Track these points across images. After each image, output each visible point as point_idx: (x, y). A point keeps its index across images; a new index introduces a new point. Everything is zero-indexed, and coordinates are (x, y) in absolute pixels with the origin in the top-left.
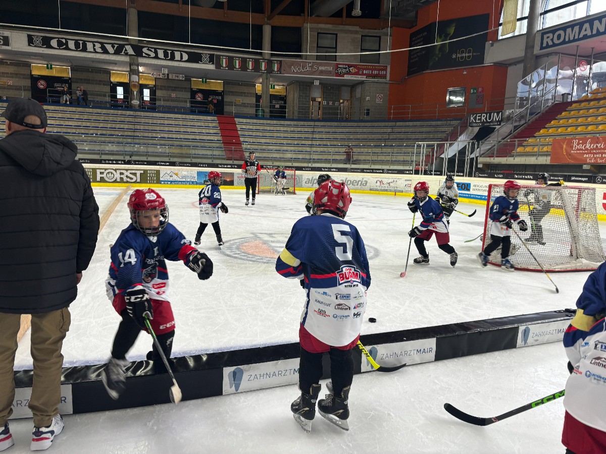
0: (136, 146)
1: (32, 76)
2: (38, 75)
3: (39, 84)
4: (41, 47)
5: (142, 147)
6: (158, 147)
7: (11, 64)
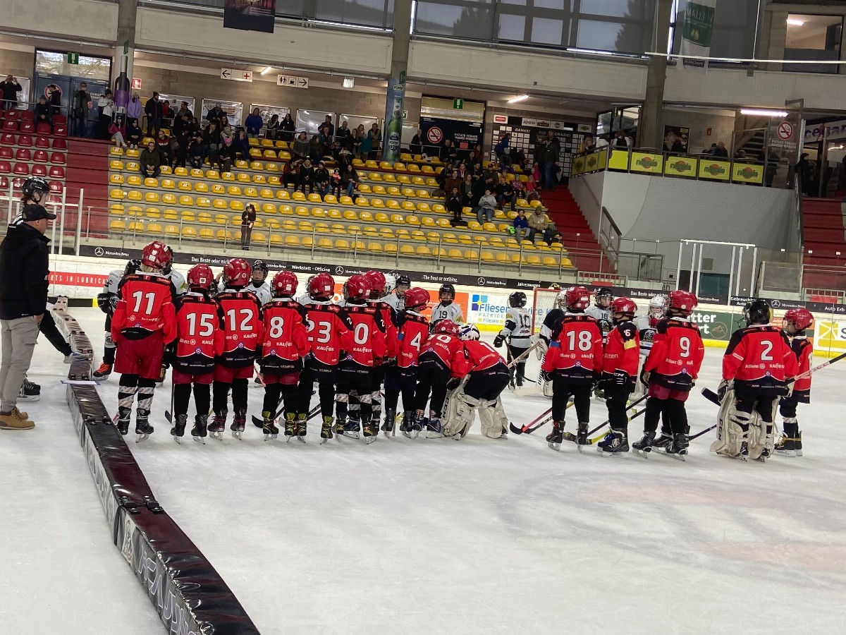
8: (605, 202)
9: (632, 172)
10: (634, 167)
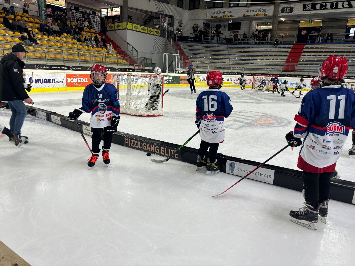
1: (299, 28)
2: (303, 27)
3: (303, 32)
4: (310, 10)
7: (289, 23)
8: (128, 40)
9: (133, 30)
10: (134, 29)
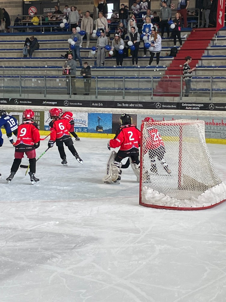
0: (33, 80)
1: (24, 2)
2: (30, 2)
5: (39, 82)
6: (58, 80)
